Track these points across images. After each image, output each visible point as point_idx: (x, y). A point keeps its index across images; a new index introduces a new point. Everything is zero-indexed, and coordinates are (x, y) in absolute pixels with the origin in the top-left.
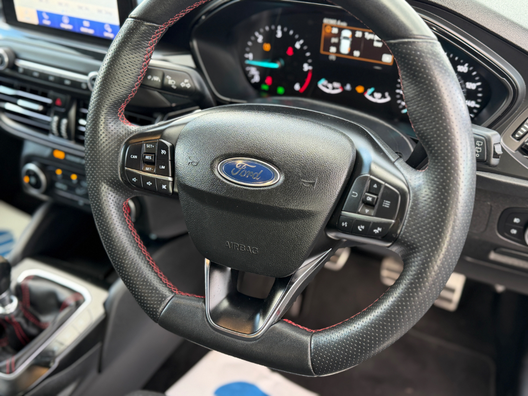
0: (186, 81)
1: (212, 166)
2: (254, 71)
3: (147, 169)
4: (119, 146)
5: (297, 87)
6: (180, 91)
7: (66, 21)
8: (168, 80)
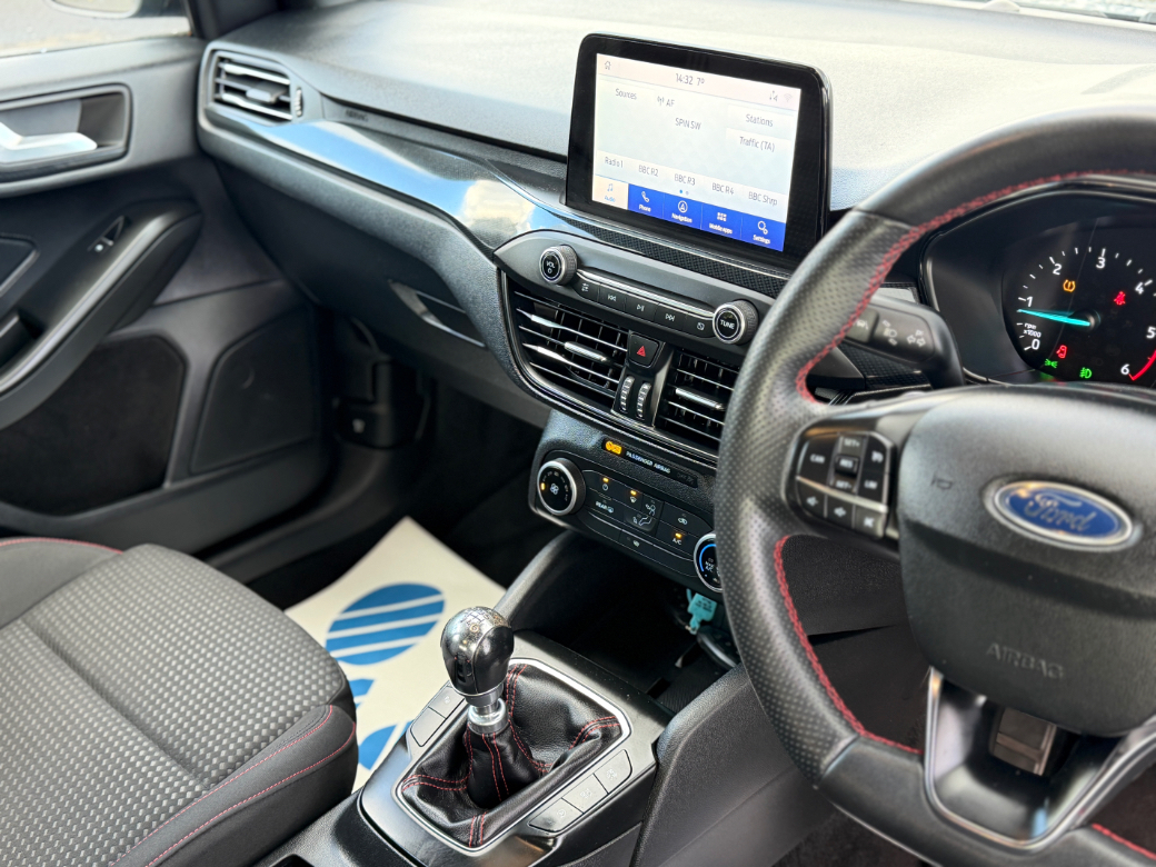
0: (919, 333)
1: (981, 493)
2: (1031, 330)
3: (840, 484)
4: (791, 435)
5: (1125, 370)
6: (904, 351)
7: (683, 209)
8: (884, 327)
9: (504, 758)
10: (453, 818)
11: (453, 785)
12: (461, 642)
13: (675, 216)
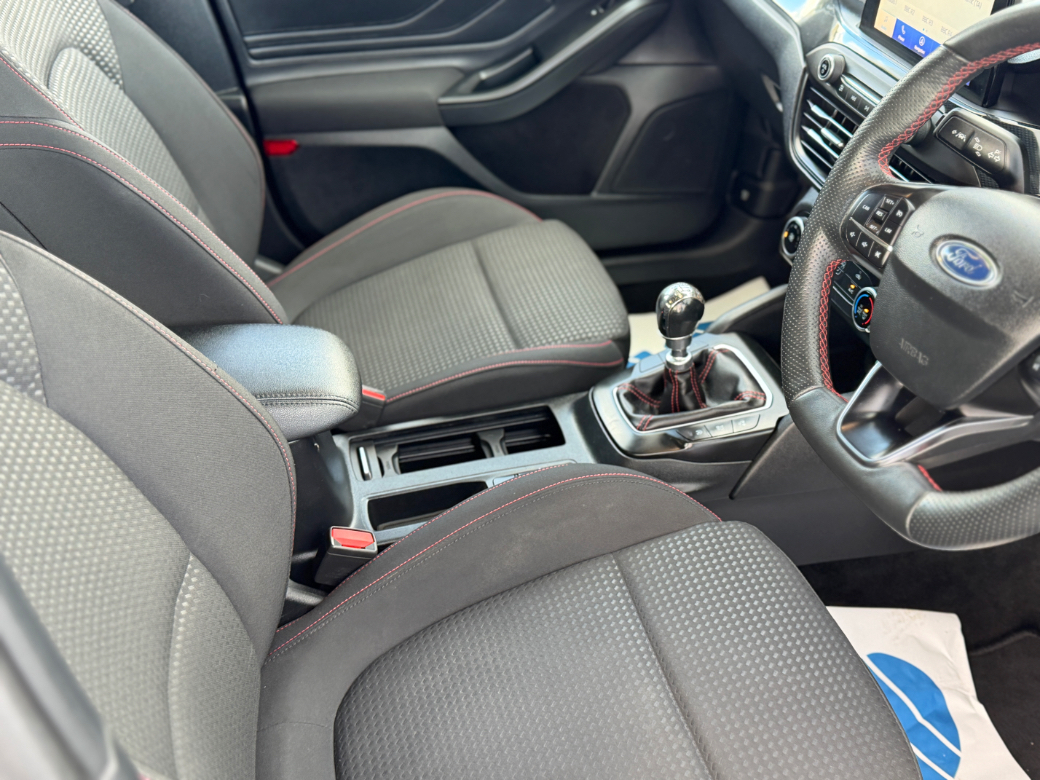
0: (997, 152)
1: (933, 245)
3: (872, 227)
6: (984, 162)
7: (922, 43)
8: (975, 142)
9: (680, 389)
10: (636, 411)
11: (651, 402)
12: (668, 301)
13: (916, 48)
